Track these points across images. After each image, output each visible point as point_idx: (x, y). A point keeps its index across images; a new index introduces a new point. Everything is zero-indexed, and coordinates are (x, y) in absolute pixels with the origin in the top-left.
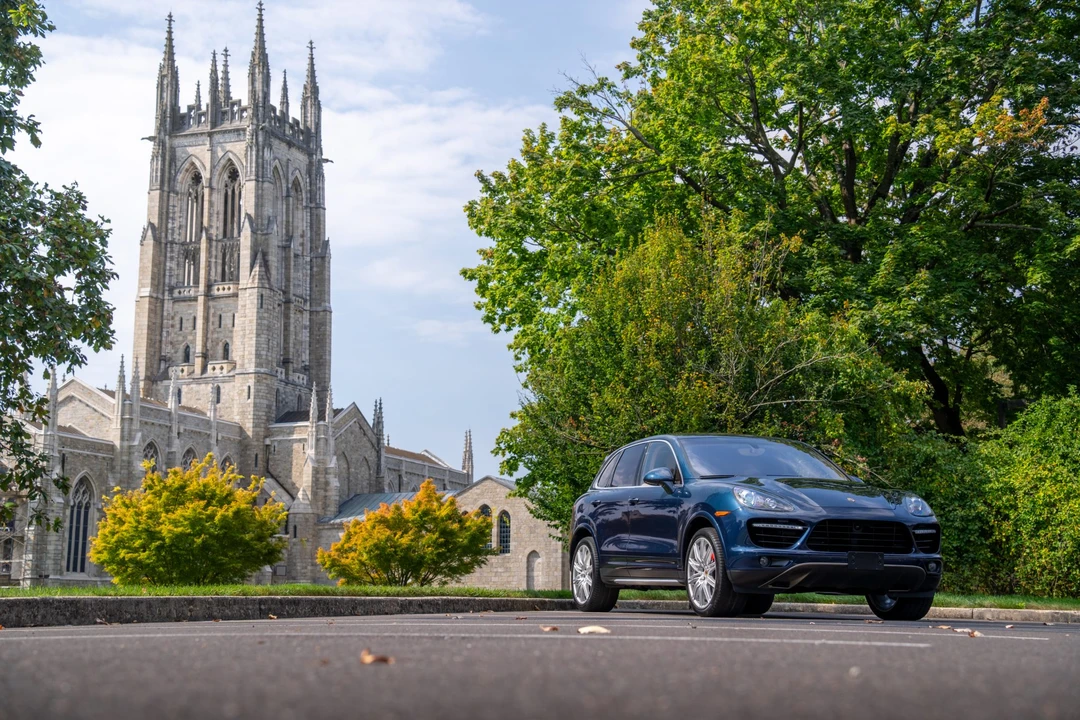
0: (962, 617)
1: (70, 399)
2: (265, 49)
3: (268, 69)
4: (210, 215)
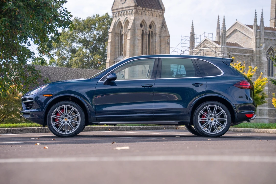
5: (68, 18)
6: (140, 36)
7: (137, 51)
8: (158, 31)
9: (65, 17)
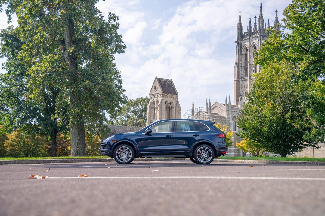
0: (242, 162)
1: (216, 106)
2: (262, 15)
3: (263, 20)
4: (250, 59)
5: (126, 99)
6: (165, 108)
7: (163, 117)
8: (174, 106)
9: (124, 99)
